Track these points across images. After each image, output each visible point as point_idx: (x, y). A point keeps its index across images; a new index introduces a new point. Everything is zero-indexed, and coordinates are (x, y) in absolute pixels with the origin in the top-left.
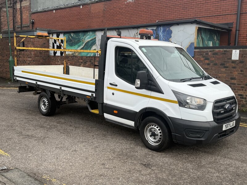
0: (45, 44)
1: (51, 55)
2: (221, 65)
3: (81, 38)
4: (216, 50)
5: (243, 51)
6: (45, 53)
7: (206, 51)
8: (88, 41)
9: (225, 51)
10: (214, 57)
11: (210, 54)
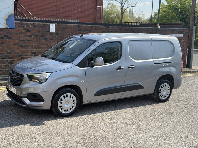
2: (41, 37)
4: (36, 23)
5: (58, 25)
7: (27, 23)
9: (44, 24)
10: (34, 29)
11: (30, 26)
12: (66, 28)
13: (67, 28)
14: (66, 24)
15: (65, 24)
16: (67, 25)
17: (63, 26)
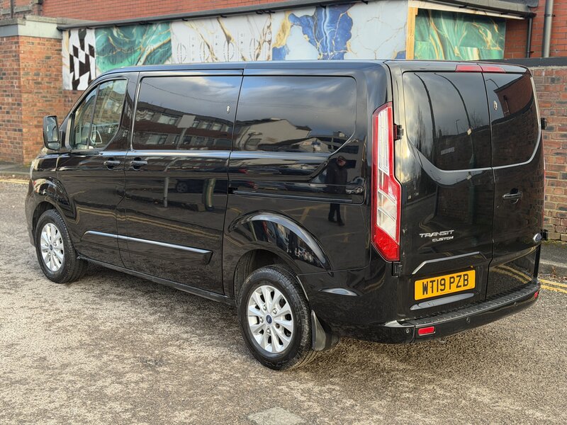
0: (48, 58)
1: (67, 88)
3: (137, 42)
6: (50, 83)
8: (154, 50)
12: (553, 80)
13: (559, 79)
14: (555, 67)
15: (550, 68)
16: (557, 72)
17: (544, 74)
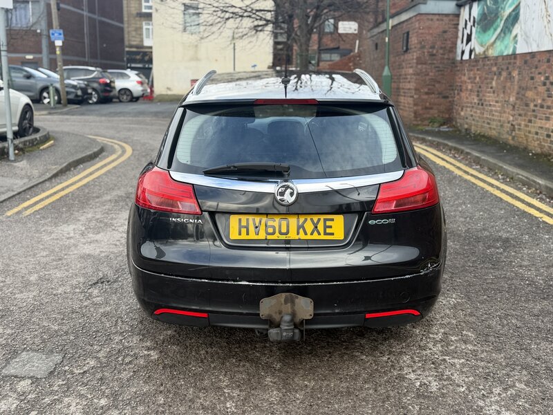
0: (445, 32)
1: (458, 59)
3: (500, 8)
6: (444, 54)
8: (510, 13)
